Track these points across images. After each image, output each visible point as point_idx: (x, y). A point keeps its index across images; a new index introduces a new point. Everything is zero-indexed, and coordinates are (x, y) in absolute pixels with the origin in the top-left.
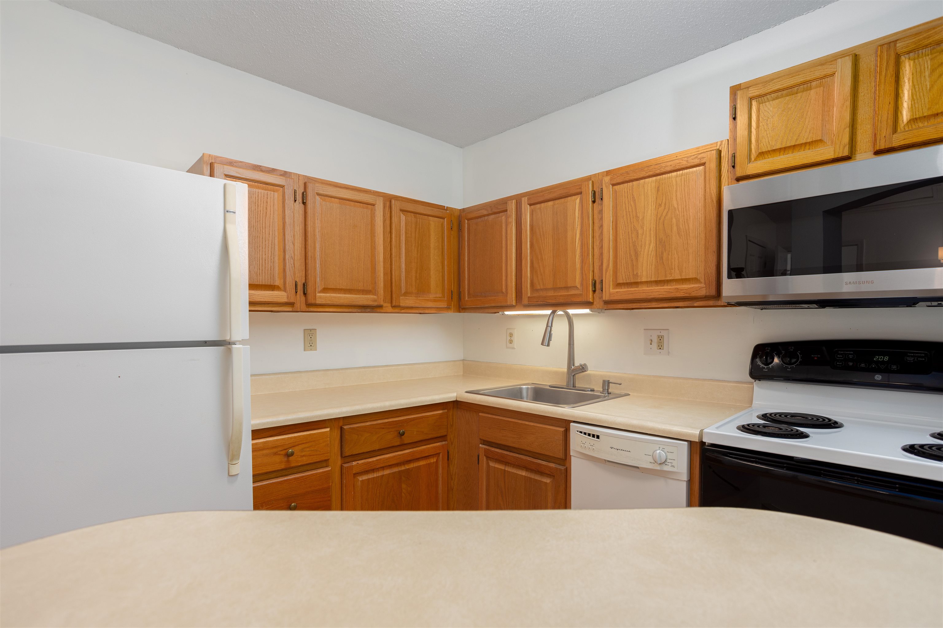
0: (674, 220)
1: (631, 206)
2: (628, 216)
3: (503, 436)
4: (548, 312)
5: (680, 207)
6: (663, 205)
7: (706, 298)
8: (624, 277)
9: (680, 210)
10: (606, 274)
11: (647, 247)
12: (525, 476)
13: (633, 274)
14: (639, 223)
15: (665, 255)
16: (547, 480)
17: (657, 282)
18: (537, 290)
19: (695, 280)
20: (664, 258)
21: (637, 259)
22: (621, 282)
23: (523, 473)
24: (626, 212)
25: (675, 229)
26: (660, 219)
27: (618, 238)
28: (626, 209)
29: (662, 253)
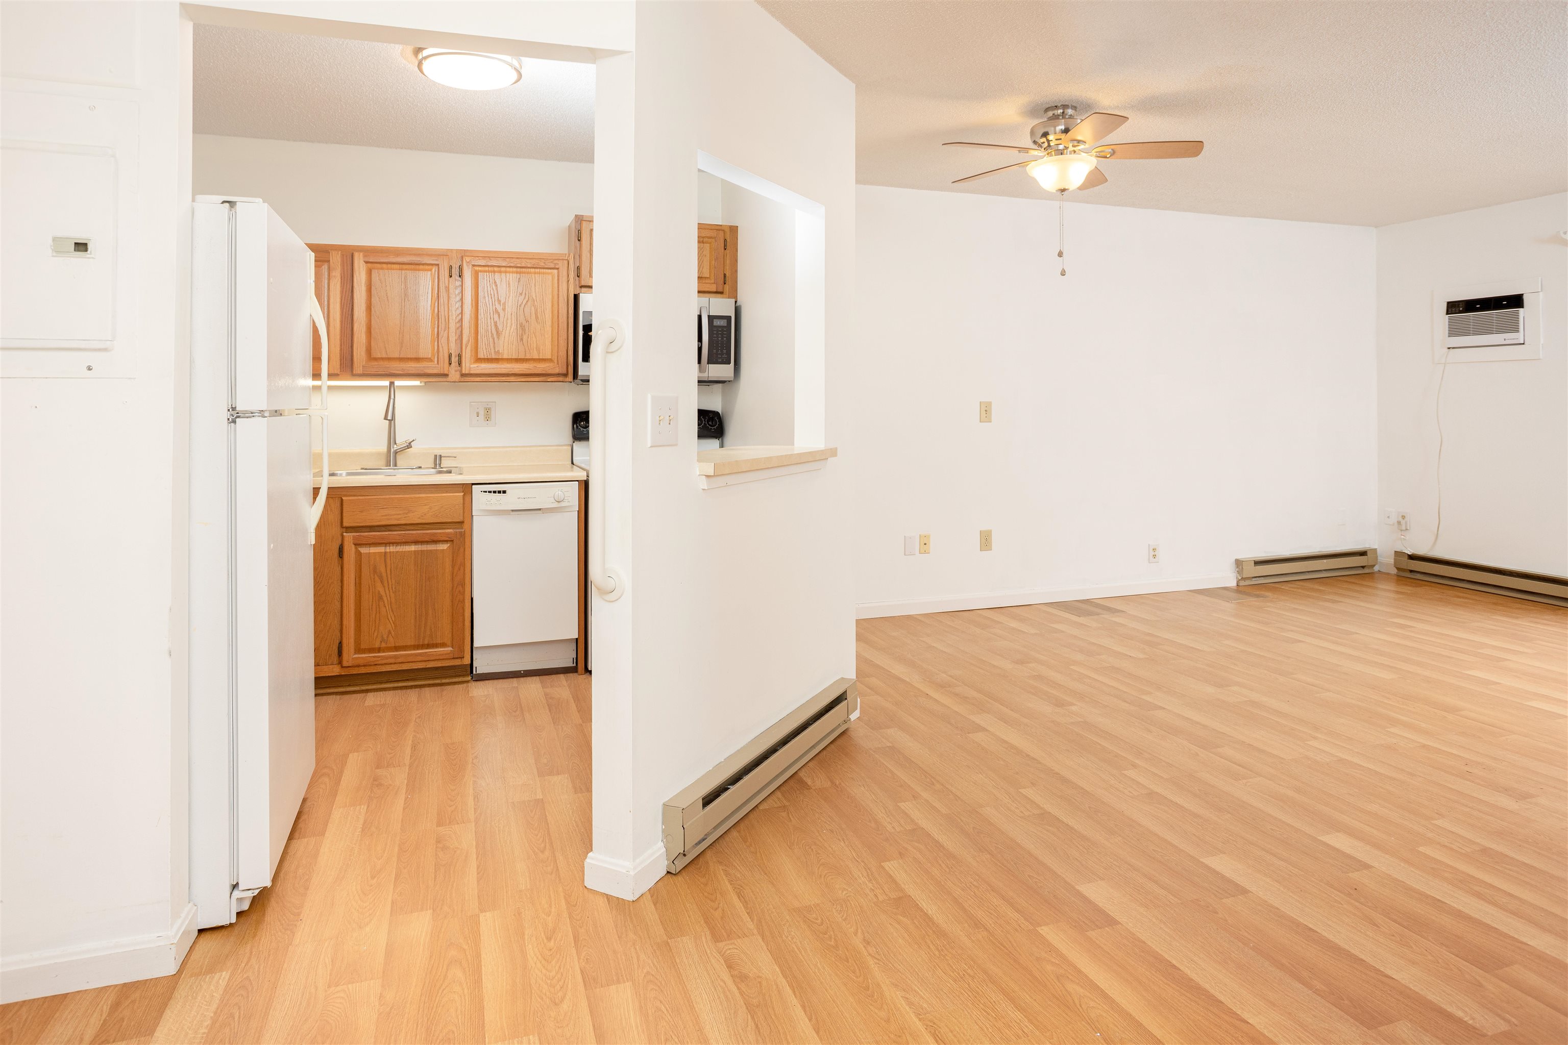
0: (533, 308)
1: (493, 289)
2: (490, 298)
3: (382, 516)
4: (386, 383)
5: (538, 298)
6: (523, 294)
7: (558, 375)
8: (485, 354)
9: (538, 301)
10: (466, 349)
11: (508, 328)
12: (415, 551)
13: (495, 351)
14: (501, 306)
15: (525, 338)
16: (444, 547)
17: (517, 360)
18: (376, 359)
19: (550, 360)
20: (524, 340)
21: (498, 338)
22: (482, 357)
23: (413, 548)
24: (488, 294)
25: (534, 316)
26: (520, 306)
27: (479, 316)
28: (488, 291)
29: (522, 335)
